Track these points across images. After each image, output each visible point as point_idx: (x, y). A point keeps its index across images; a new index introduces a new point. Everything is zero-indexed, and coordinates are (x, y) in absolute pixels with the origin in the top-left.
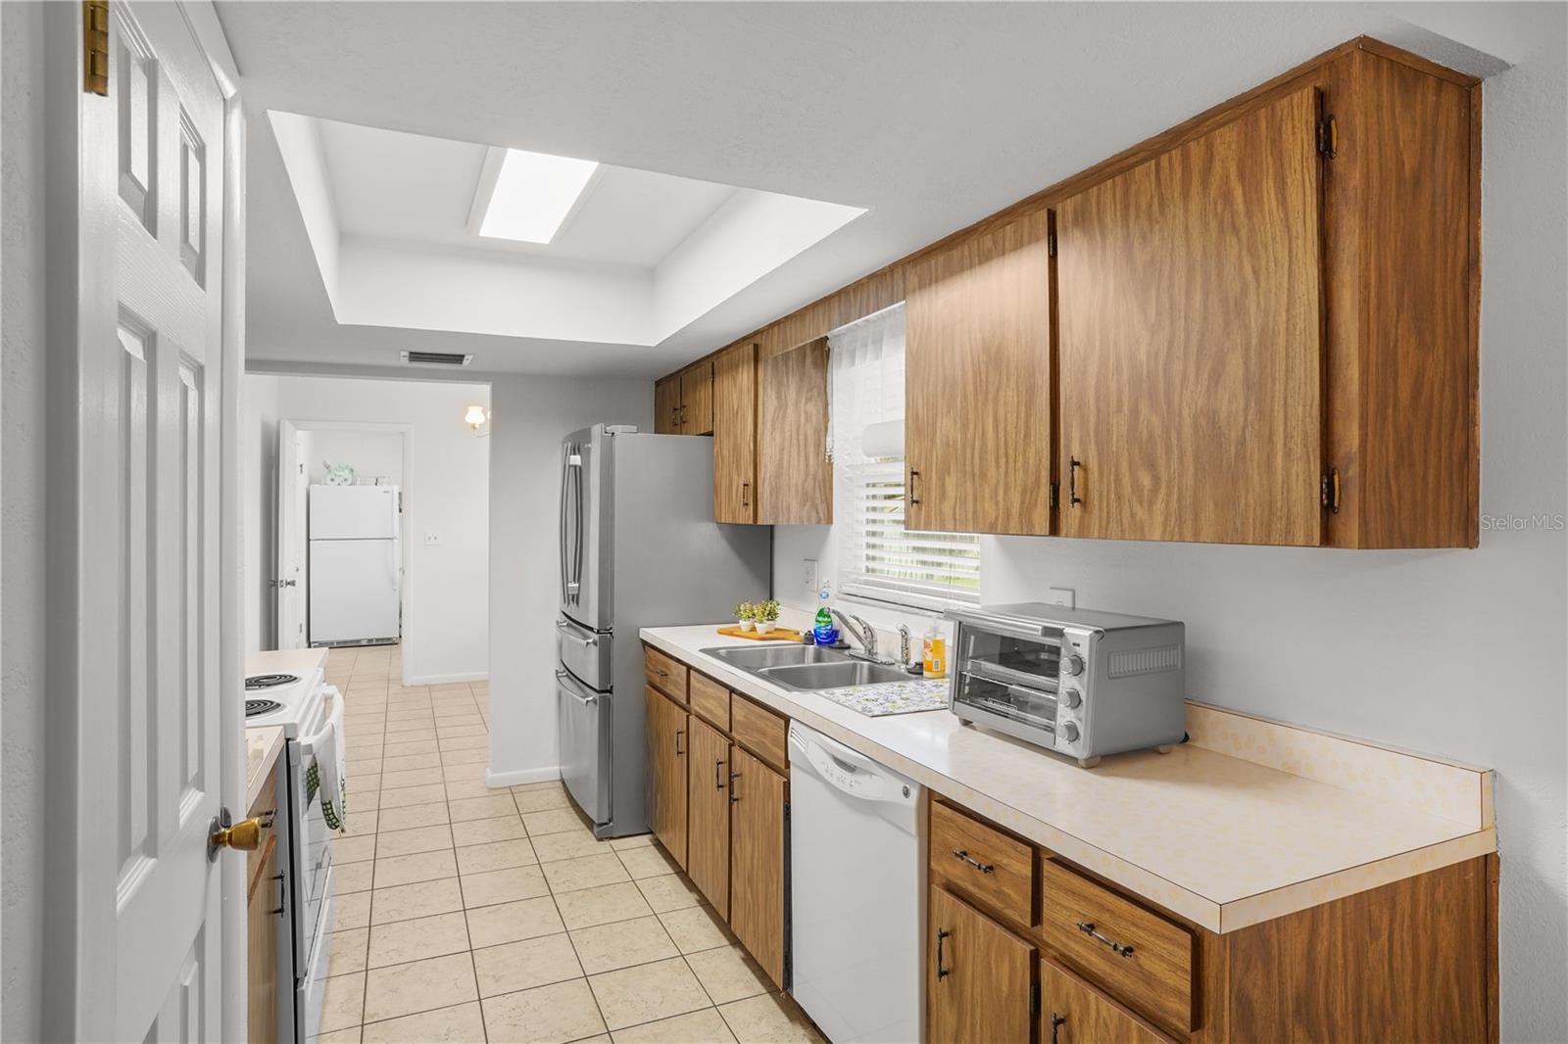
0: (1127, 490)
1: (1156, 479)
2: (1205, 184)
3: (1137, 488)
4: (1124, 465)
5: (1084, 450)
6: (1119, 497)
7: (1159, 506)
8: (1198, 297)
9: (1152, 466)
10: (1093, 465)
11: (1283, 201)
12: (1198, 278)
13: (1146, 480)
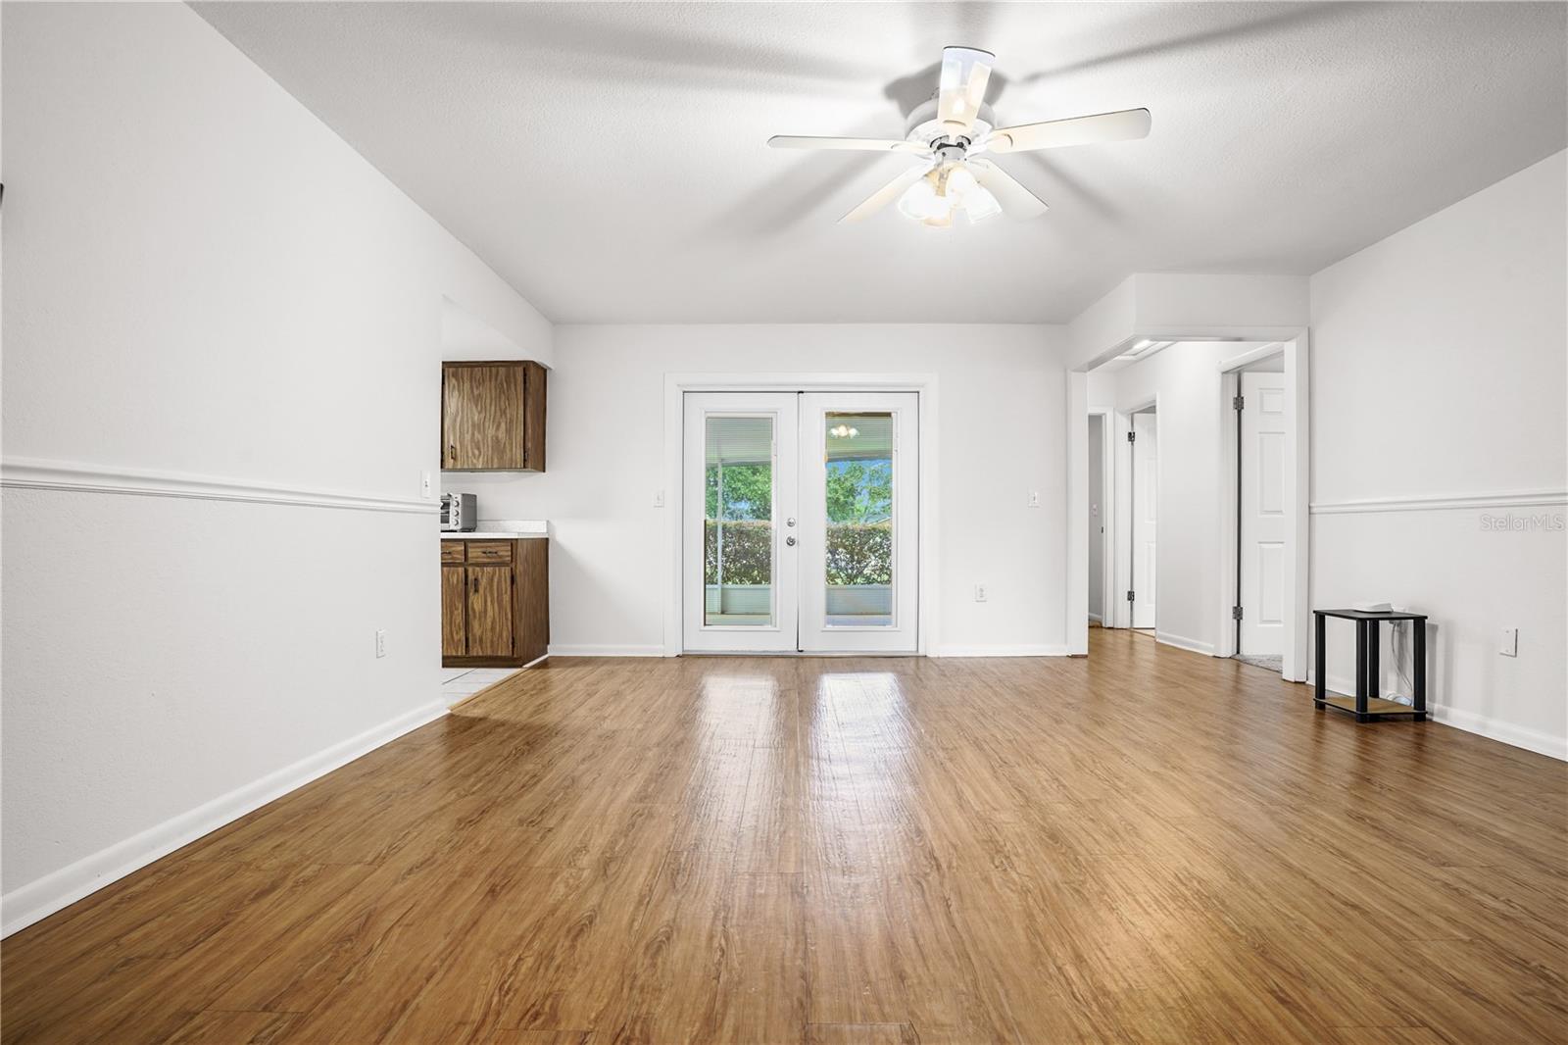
0: (470, 454)
1: (480, 452)
2: (496, 380)
3: (473, 454)
4: (469, 448)
5: (455, 443)
6: (468, 456)
7: (481, 459)
8: (493, 408)
9: (479, 449)
10: (458, 447)
11: (516, 389)
12: (493, 403)
13: (477, 452)
